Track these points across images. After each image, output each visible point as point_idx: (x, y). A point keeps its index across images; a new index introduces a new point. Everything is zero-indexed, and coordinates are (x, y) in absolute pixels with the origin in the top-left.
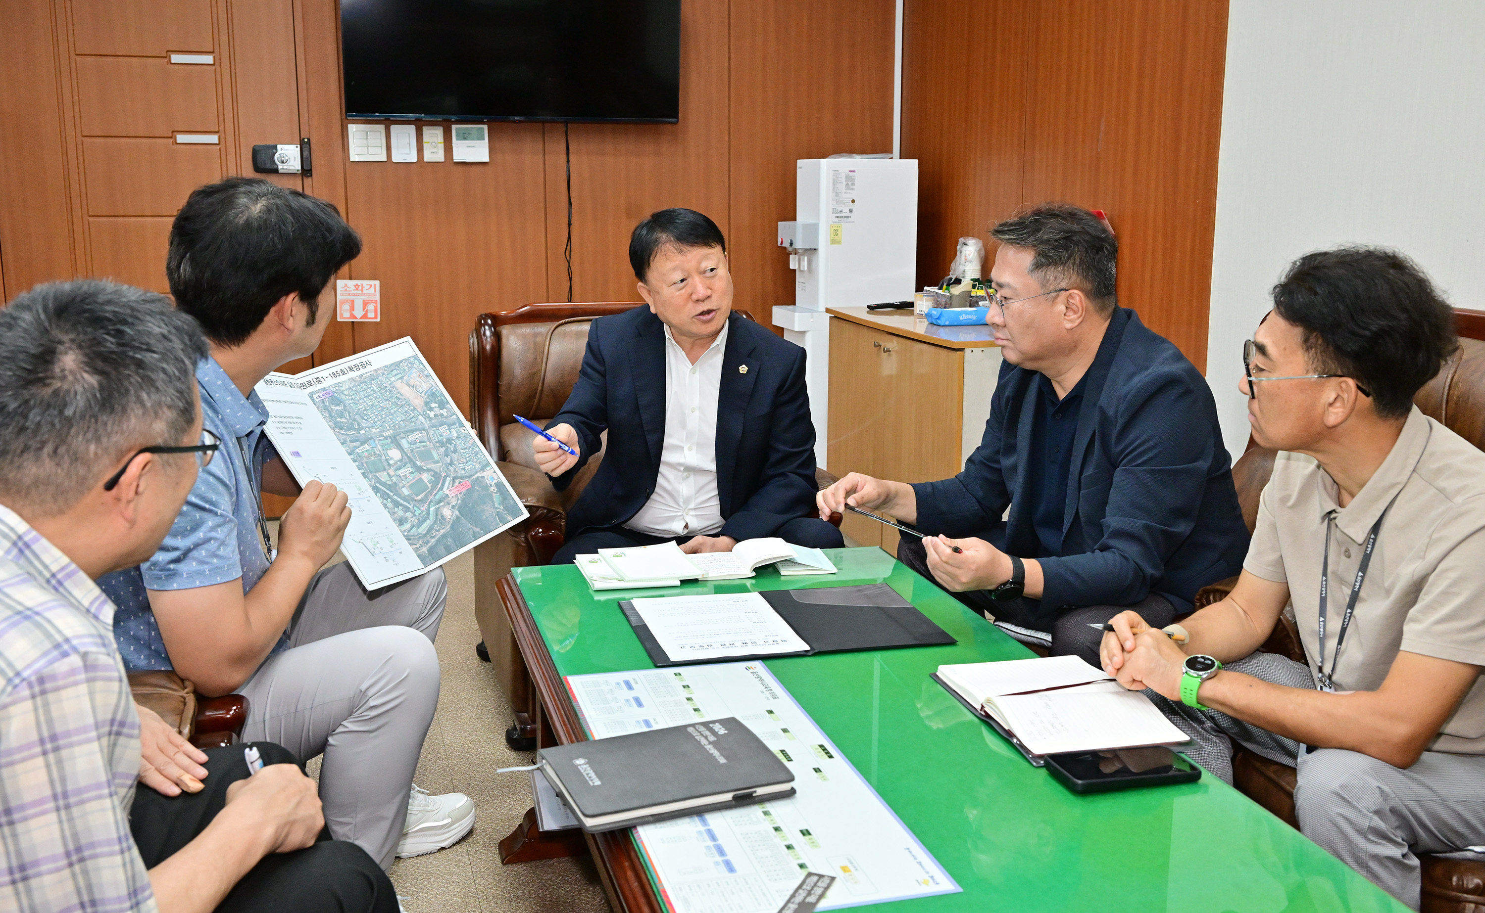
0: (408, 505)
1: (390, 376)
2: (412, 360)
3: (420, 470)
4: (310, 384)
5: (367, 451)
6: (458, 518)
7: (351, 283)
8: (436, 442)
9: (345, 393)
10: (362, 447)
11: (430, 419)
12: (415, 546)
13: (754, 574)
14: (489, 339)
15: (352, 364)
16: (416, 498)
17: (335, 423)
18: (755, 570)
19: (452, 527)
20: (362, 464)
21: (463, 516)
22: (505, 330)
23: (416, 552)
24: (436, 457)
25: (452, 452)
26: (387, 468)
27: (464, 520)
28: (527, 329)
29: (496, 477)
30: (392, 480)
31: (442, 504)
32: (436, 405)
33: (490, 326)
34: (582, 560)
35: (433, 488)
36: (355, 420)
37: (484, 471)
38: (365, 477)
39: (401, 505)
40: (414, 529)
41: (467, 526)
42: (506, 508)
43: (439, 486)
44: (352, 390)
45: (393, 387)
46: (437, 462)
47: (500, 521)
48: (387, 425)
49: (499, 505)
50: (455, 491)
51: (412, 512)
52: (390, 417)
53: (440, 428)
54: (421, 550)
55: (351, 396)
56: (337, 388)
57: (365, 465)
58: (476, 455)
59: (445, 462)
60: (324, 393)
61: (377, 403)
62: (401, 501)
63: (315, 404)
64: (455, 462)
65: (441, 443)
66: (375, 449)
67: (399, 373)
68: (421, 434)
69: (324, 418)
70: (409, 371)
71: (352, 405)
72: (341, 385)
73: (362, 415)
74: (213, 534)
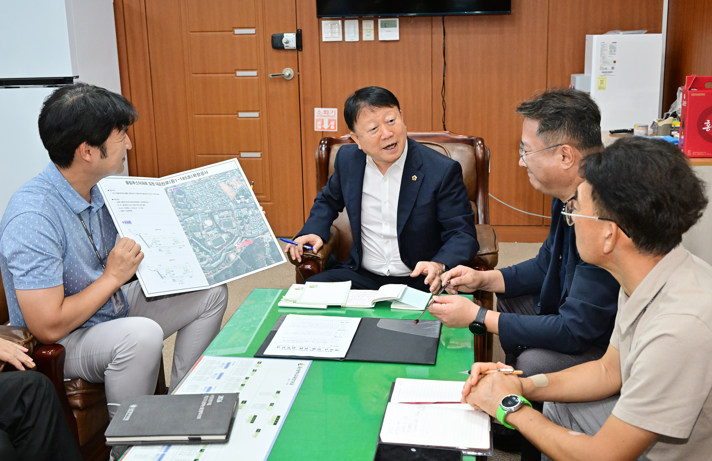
0: (209, 251)
1: (217, 180)
2: (235, 171)
3: (222, 232)
4: (167, 183)
5: (192, 220)
6: (239, 259)
7: (322, 110)
8: (237, 217)
9: (187, 188)
10: (189, 218)
11: (237, 204)
12: (207, 274)
15: (195, 173)
16: (215, 248)
17: (176, 205)
18: (377, 303)
19: (233, 265)
21: (242, 259)
23: (206, 277)
24: (235, 226)
25: (246, 223)
26: (201, 230)
27: (243, 262)
29: (270, 238)
30: (202, 237)
31: (230, 252)
32: (243, 197)
33: (327, 145)
35: (228, 242)
36: (189, 203)
37: (264, 235)
38: (187, 234)
39: (205, 251)
40: (209, 265)
41: (244, 265)
42: (273, 256)
43: (232, 242)
44: (192, 187)
45: (218, 186)
46: (235, 228)
47: (267, 263)
48: (208, 207)
49: (269, 254)
50: (241, 244)
51: (210, 255)
52: (212, 202)
53: (242, 210)
54: (210, 276)
55: (190, 190)
56: (183, 186)
57: (188, 228)
58: (262, 225)
59: (239, 229)
60: (174, 188)
61: (205, 194)
62: (205, 249)
63: (167, 194)
64: (246, 229)
65: (240, 218)
66: (197, 219)
67: (224, 179)
68: (228, 212)
69: (171, 202)
70: (231, 177)
71: (190, 195)
72: (186, 184)
73: (195, 201)
74: (41, 264)
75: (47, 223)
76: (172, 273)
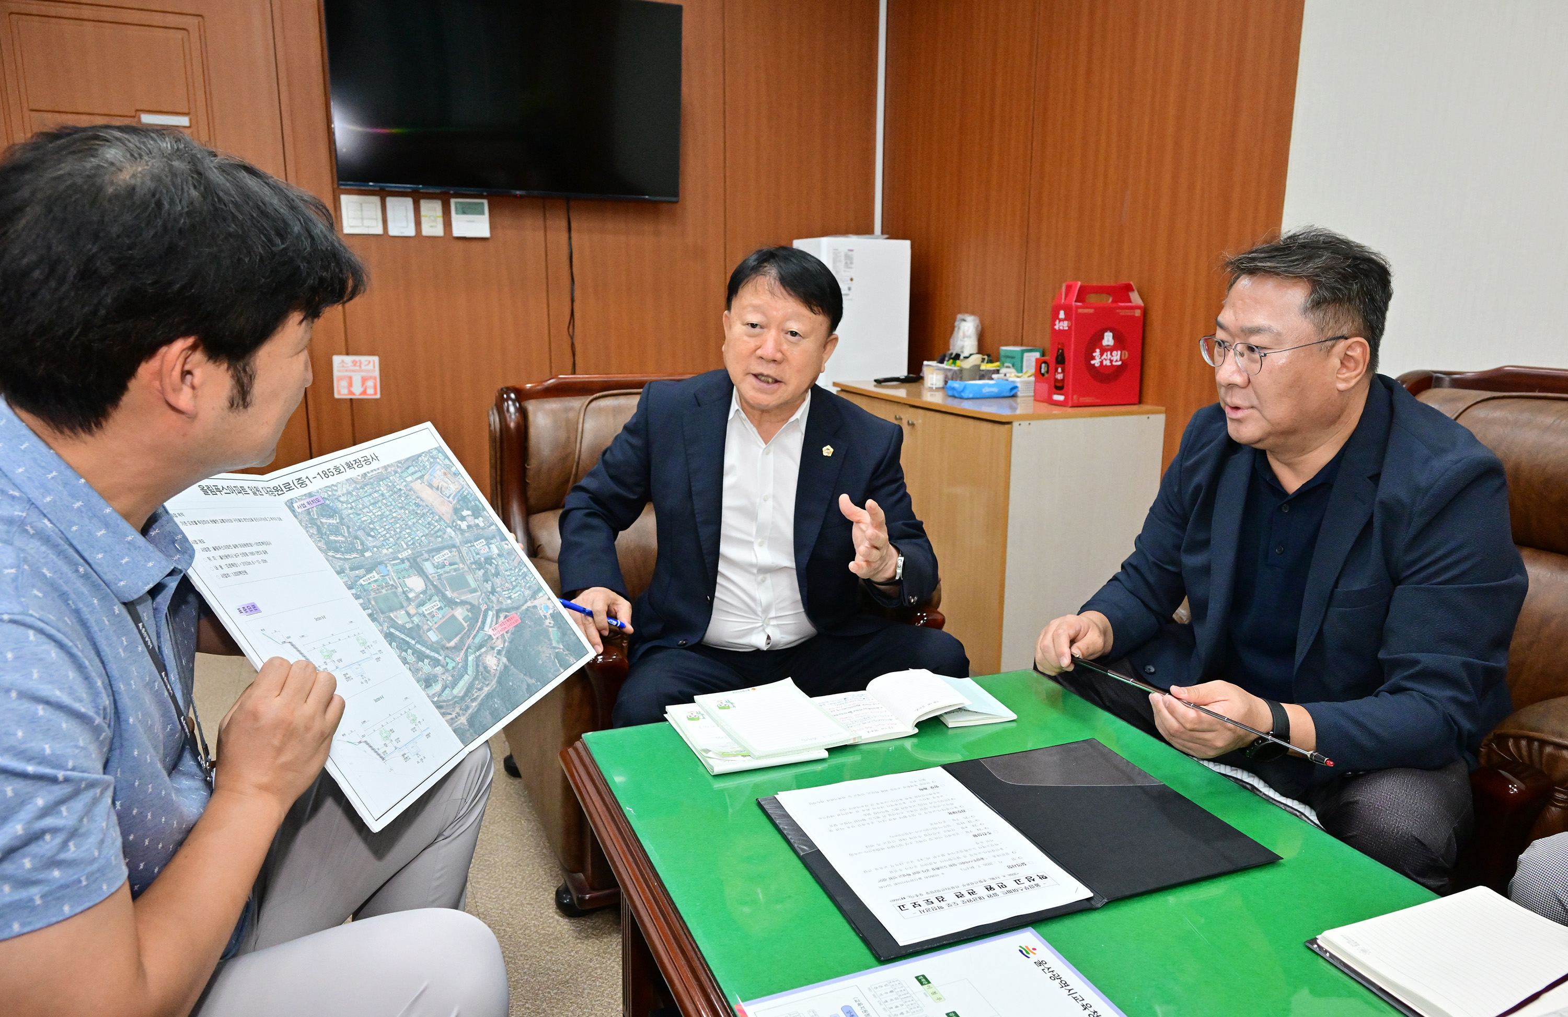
0: (436, 655)
1: (405, 475)
2: (435, 452)
3: (451, 603)
4: (288, 487)
5: (376, 581)
6: (506, 667)
7: (349, 359)
8: (471, 563)
9: (342, 499)
10: (368, 576)
11: (462, 532)
12: (449, 717)
13: (917, 731)
14: (513, 416)
15: (350, 459)
16: (448, 645)
17: (327, 543)
18: (918, 725)
19: (499, 682)
20: (369, 601)
21: (512, 664)
22: (532, 406)
23: (451, 725)
24: (473, 584)
25: (493, 575)
26: (405, 604)
27: (515, 670)
28: (556, 404)
29: (551, 606)
30: (413, 622)
31: (483, 650)
32: (469, 513)
33: (514, 401)
35: (471, 627)
36: (356, 538)
37: (535, 599)
38: (374, 620)
39: (428, 657)
40: (447, 691)
41: (519, 678)
42: (567, 648)
43: (479, 624)
44: (352, 495)
45: (410, 490)
46: (475, 591)
47: (561, 665)
48: (403, 543)
49: (558, 642)
50: (499, 629)
51: (443, 666)
52: (407, 531)
53: (475, 544)
54: (459, 722)
55: (350, 503)
56: (330, 493)
57: (373, 603)
58: (524, 577)
59: (485, 590)
60: (310, 499)
61: (388, 513)
62: (428, 652)
63: (296, 516)
64: (498, 589)
65: (480, 566)
66: (387, 577)
67: (416, 472)
68: (451, 552)
69: (311, 537)
70: (431, 468)
71: (352, 516)
72: (335, 488)
73: (367, 530)
75: (54, 653)
76: (393, 736)
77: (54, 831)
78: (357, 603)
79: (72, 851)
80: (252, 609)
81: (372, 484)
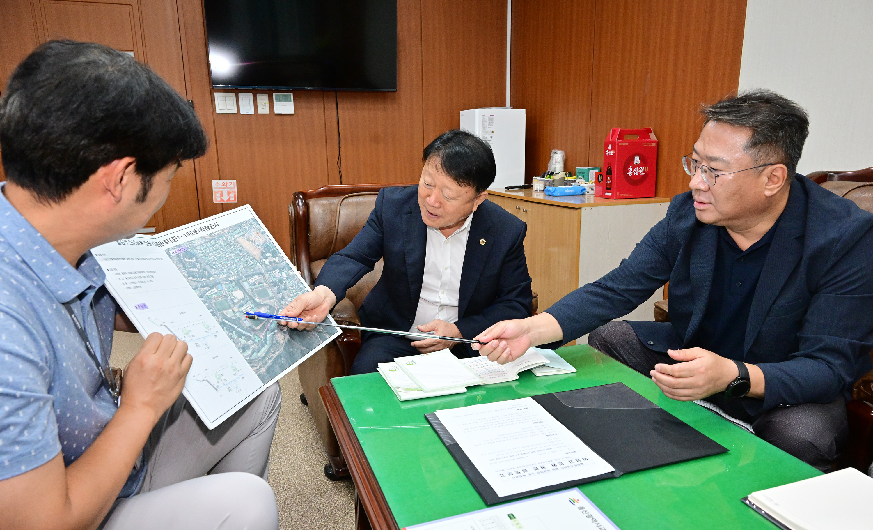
0: (249, 334)
1: (234, 234)
2: (251, 221)
3: (258, 305)
4: (167, 242)
5: (215, 293)
6: (289, 341)
7: (220, 182)
8: (271, 283)
9: (197, 248)
10: (211, 291)
11: (266, 265)
12: (256, 368)
13: (518, 377)
14: (301, 208)
15: (203, 225)
16: (256, 328)
17: (188, 273)
18: (519, 374)
19: (284, 349)
20: (211, 304)
22: (311, 202)
23: (256, 373)
24: (271, 294)
25: (283, 289)
26: (232, 306)
27: (294, 343)
28: (325, 201)
30: (236, 316)
31: (276, 331)
32: (270, 254)
33: (301, 199)
34: (383, 367)
36: (205, 269)
38: (214, 315)
39: (244, 335)
40: (255, 354)
41: (296, 346)
42: (325, 329)
44: (203, 246)
45: (236, 242)
46: (272, 298)
47: (321, 339)
48: (231, 272)
51: (252, 340)
52: (234, 265)
53: (273, 272)
54: (261, 371)
55: (202, 250)
56: (191, 245)
57: (214, 305)
58: (301, 290)
59: (278, 298)
60: (179, 249)
61: (223, 255)
62: (244, 332)
63: (171, 258)
64: (286, 297)
65: (275, 284)
66: (222, 291)
67: (240, 232)
68: (259, 277)
69: (179, 269)
70: (249, 230)
71: (203, 257)
72: (194, 242)
73: (212, 265)
74: (12, 419)
75: (15, 326)
76: (223, 378)
77: (15, 424)
78: (204, 306)
79: (26, 436)
80: (144, 306)
81: (215, 239)
